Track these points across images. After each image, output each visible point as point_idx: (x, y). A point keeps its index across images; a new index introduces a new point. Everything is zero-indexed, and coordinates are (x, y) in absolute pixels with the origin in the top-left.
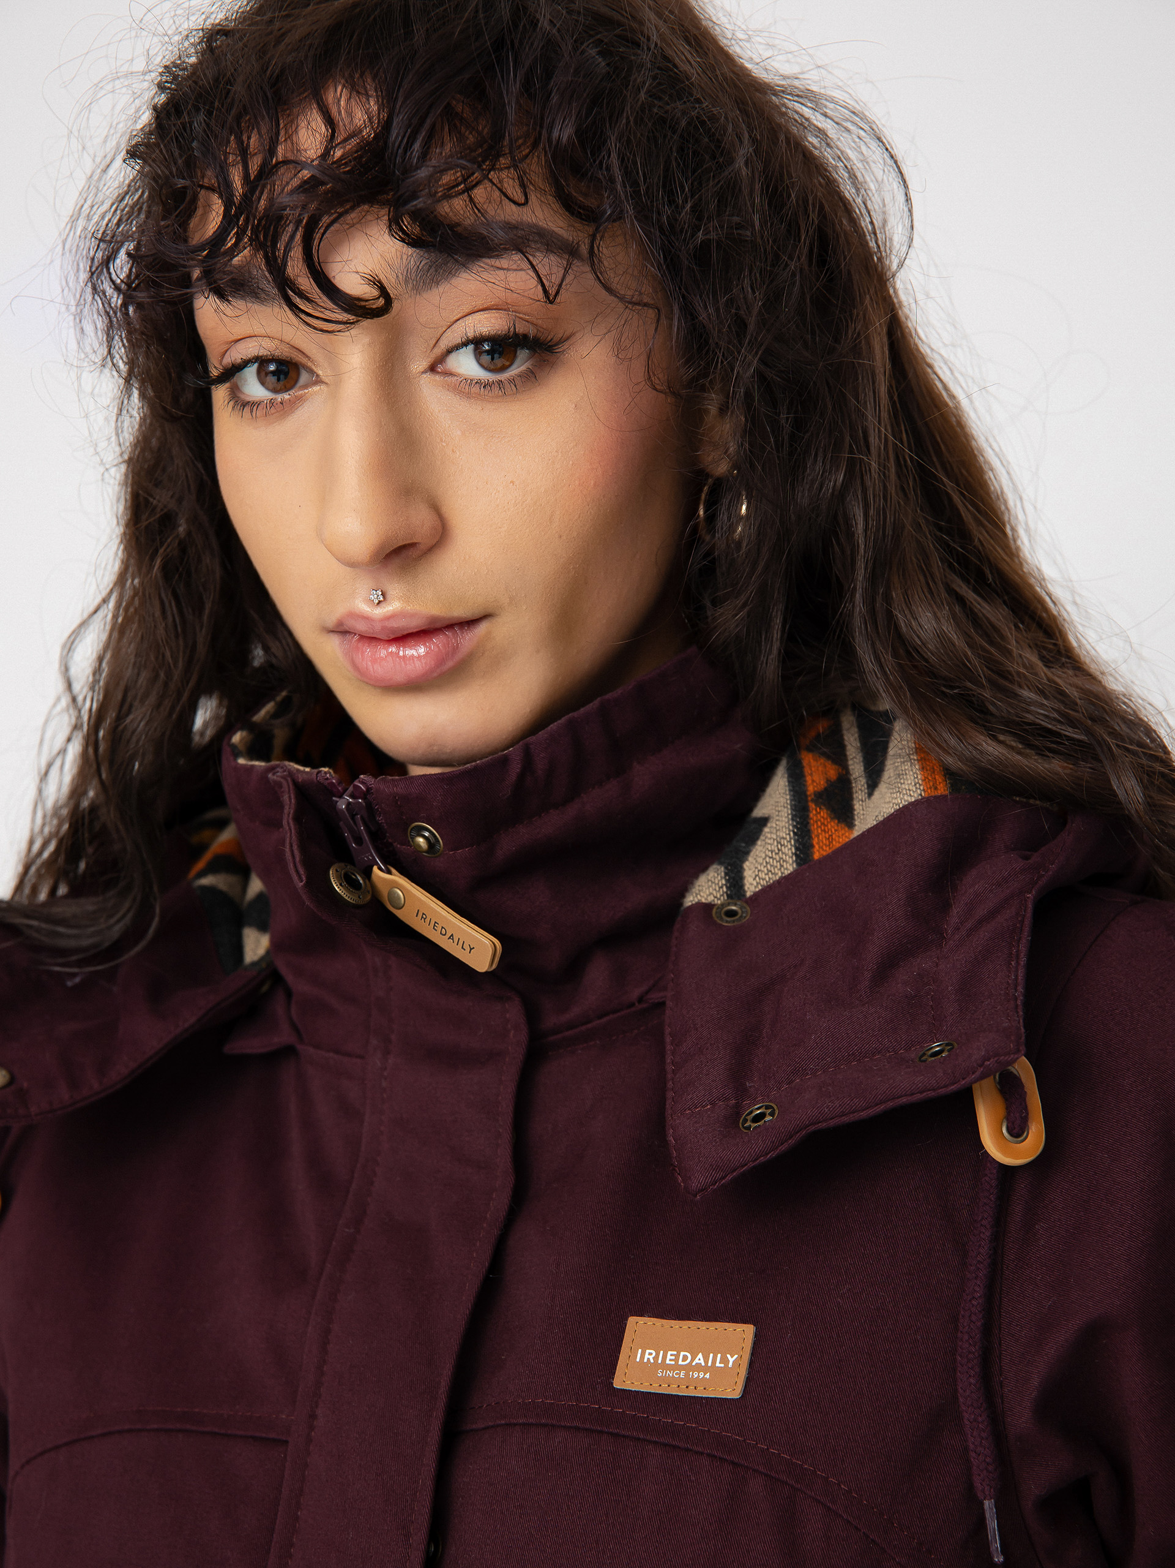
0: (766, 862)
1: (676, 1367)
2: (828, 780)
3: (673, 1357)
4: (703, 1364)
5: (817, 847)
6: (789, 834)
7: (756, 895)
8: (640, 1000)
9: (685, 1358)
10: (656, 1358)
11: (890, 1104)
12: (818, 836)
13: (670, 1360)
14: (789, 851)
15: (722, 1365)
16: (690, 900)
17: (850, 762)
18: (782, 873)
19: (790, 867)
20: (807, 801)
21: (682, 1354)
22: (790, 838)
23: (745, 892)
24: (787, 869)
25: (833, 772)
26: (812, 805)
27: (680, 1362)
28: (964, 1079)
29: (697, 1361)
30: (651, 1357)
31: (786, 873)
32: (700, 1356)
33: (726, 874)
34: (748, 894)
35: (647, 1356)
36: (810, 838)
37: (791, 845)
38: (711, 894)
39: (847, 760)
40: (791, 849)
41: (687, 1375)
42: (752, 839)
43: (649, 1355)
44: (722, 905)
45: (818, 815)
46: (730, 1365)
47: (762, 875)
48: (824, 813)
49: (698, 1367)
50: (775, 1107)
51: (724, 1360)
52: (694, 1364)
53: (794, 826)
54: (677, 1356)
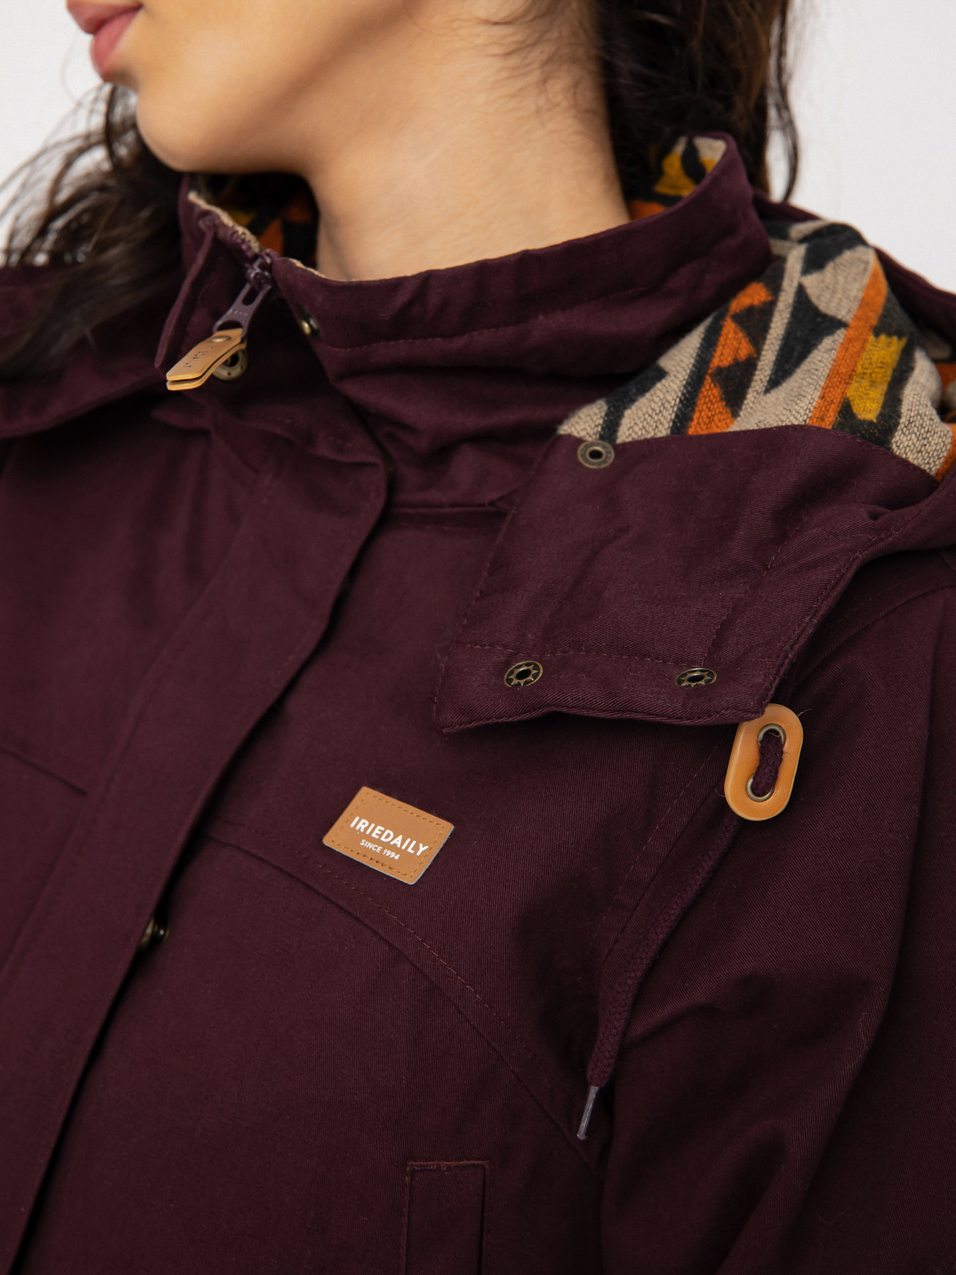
0: (645, 419)
1: (377, 842)
2: (735, 359)
3: (380, 833)
4: (399, 846)
5: (695, 422)
6: (675, 400)
7: (624, 444)
8: (492, 503)
9: (388, 835)
10: (366, 829)
11: (627, 716)
12: (701, 412)
13: (377, 834)
14: (669, 415)
15: (413, 852)
16: (565, 429)
17: (766, 347)
18: (655, 434)
19: (663, 431)
20: (706, 373)
21: (388, 831)
22: (675, 405)
23: (616, 438)
24: (660, 432)
25: (745, 350)
26: (708, 379)
27: (383, 839)
28: (699, 718)
29: (395, 842)
30: (363, 827)
31: (659, 435)
32: (400, 838)
33: (607, 415)
34: (619, 441)
35: (360, 825)
36: (693, 410)
37: (673, 411)
38: (585, 429)
39: (764, 343)
40: (671, 414)
41: (382, 851)
42: (644, 389)
43: (362, 825)
44: (592, 444)
45: (711, 391)
46: (419, 853)
47: (636, 429)
48: (716, 392)
49: (394, 848)
50: (542, 671)
51: (416, 848)
52: (392, 843)
53: (683, 394)
54: (383, 832)
